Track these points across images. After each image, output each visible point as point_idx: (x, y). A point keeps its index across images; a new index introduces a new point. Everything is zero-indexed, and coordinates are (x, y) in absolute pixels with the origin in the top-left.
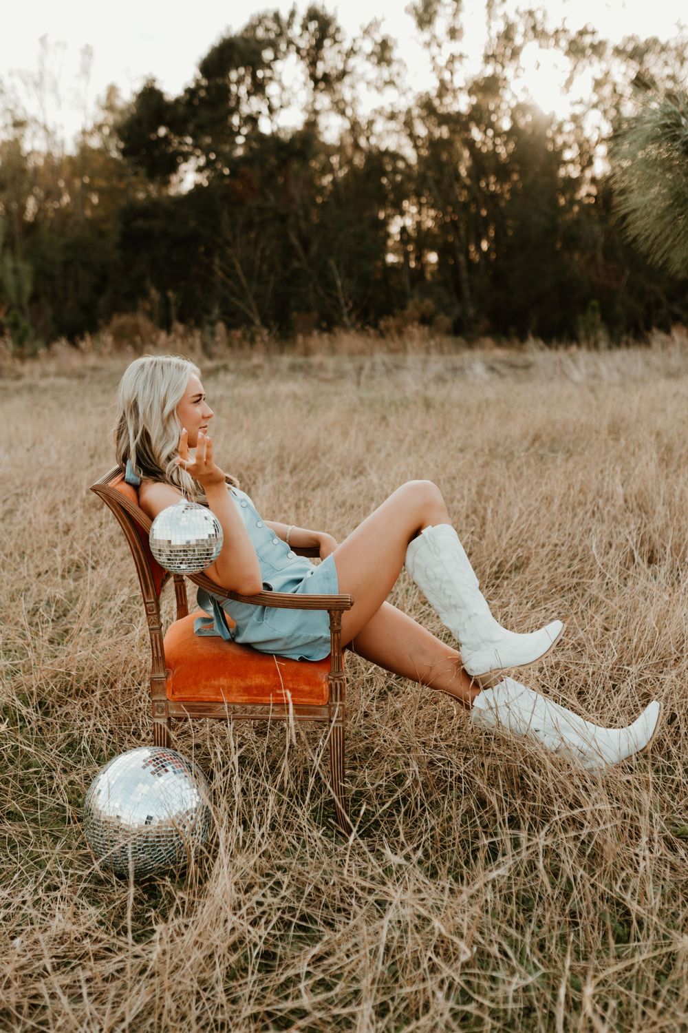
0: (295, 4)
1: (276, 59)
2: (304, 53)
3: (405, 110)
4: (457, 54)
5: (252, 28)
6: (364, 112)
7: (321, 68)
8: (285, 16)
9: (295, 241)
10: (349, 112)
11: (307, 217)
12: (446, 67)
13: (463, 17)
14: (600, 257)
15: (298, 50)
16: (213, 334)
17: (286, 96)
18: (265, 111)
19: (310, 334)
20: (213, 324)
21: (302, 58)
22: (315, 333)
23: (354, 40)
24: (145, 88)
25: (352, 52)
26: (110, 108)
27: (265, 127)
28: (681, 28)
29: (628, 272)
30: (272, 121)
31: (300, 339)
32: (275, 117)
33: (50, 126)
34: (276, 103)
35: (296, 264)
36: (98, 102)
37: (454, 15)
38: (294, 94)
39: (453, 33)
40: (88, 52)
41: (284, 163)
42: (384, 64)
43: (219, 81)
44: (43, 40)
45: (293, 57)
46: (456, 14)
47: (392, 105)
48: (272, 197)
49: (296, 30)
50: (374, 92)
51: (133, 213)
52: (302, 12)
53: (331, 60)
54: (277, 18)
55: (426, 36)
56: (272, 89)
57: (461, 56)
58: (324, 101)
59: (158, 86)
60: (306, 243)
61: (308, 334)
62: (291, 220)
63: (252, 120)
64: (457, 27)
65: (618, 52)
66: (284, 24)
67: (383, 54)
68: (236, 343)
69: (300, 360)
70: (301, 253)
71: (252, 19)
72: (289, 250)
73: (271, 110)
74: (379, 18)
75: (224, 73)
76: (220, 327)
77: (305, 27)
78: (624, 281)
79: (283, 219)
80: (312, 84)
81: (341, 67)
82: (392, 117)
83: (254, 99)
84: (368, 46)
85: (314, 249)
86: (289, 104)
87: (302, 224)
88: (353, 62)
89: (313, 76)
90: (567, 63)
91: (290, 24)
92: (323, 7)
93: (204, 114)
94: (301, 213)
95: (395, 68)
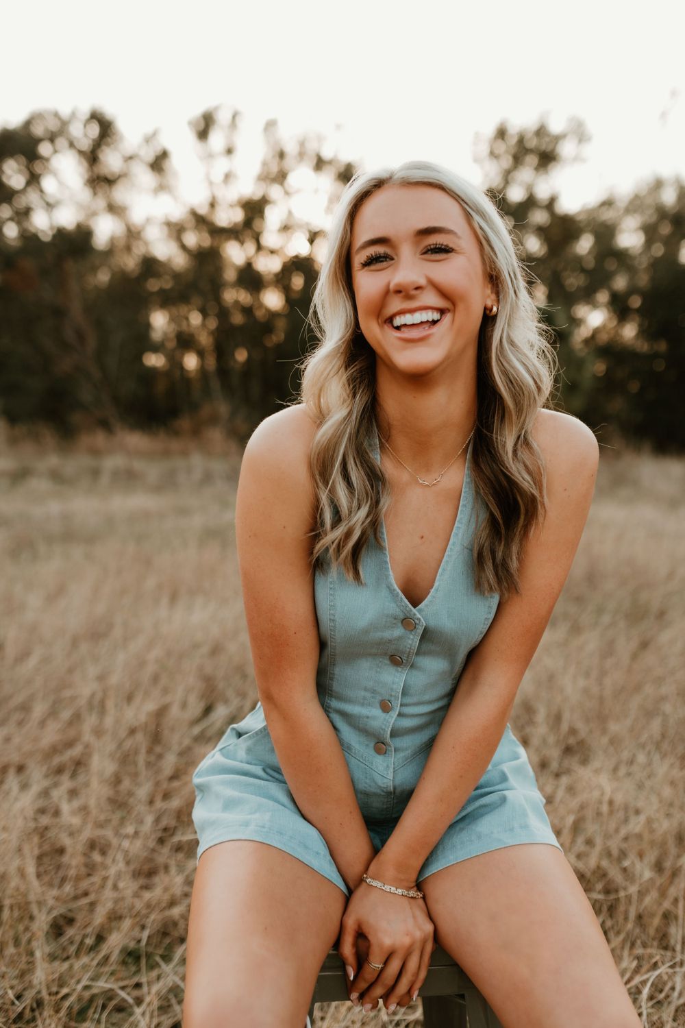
1: (54, 153)
3: (178, 220)
4: (231, 171)
5: (28, 124)
8: (65, 114)
25: (133, 157)
32: (52, 213)
42: (158, 174)
52: (83, 114)
66: (65, 122)
67: (159, 163)
77: (86, 127)
88: (132, 166)
91: (70, 123)
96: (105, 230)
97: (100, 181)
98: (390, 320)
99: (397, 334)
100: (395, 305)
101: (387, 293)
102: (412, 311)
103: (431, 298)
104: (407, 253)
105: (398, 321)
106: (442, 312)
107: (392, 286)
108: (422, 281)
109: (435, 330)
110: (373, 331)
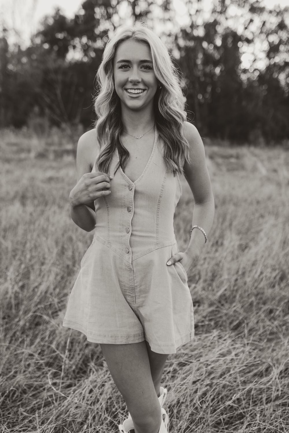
1: (118, 4)
3: (175, 33)
7: (138, 11)
12: (195, 14)
14: (260, 103)
18: (112, 28)
21: (130, 5)
25: (152, 3)
34: (117, 24)
38: (125, 21)
43: (90, 12)
56: (115, 18)
57: (201, 10)
63: (106, 32)
65: (271, 12)
67: (166, 6)
75: (92, 9)
78: (271, 115)
80: (134, 18)
81: (146, 9)
82: (170, 35)
83: (106, 22)
84: (160, 2)
88: (152, 7)
89: (134, 14)
90: (249, 16)
93: (83, 27)
97: (138, 17)
99: (128, 94)
101: (127, 81)
102: (135, 89)
103: (141, 86)
104: (136, 67)
106: (144, 90)
107: (129, 80)
108: (140, 80)
110: (119, 91)
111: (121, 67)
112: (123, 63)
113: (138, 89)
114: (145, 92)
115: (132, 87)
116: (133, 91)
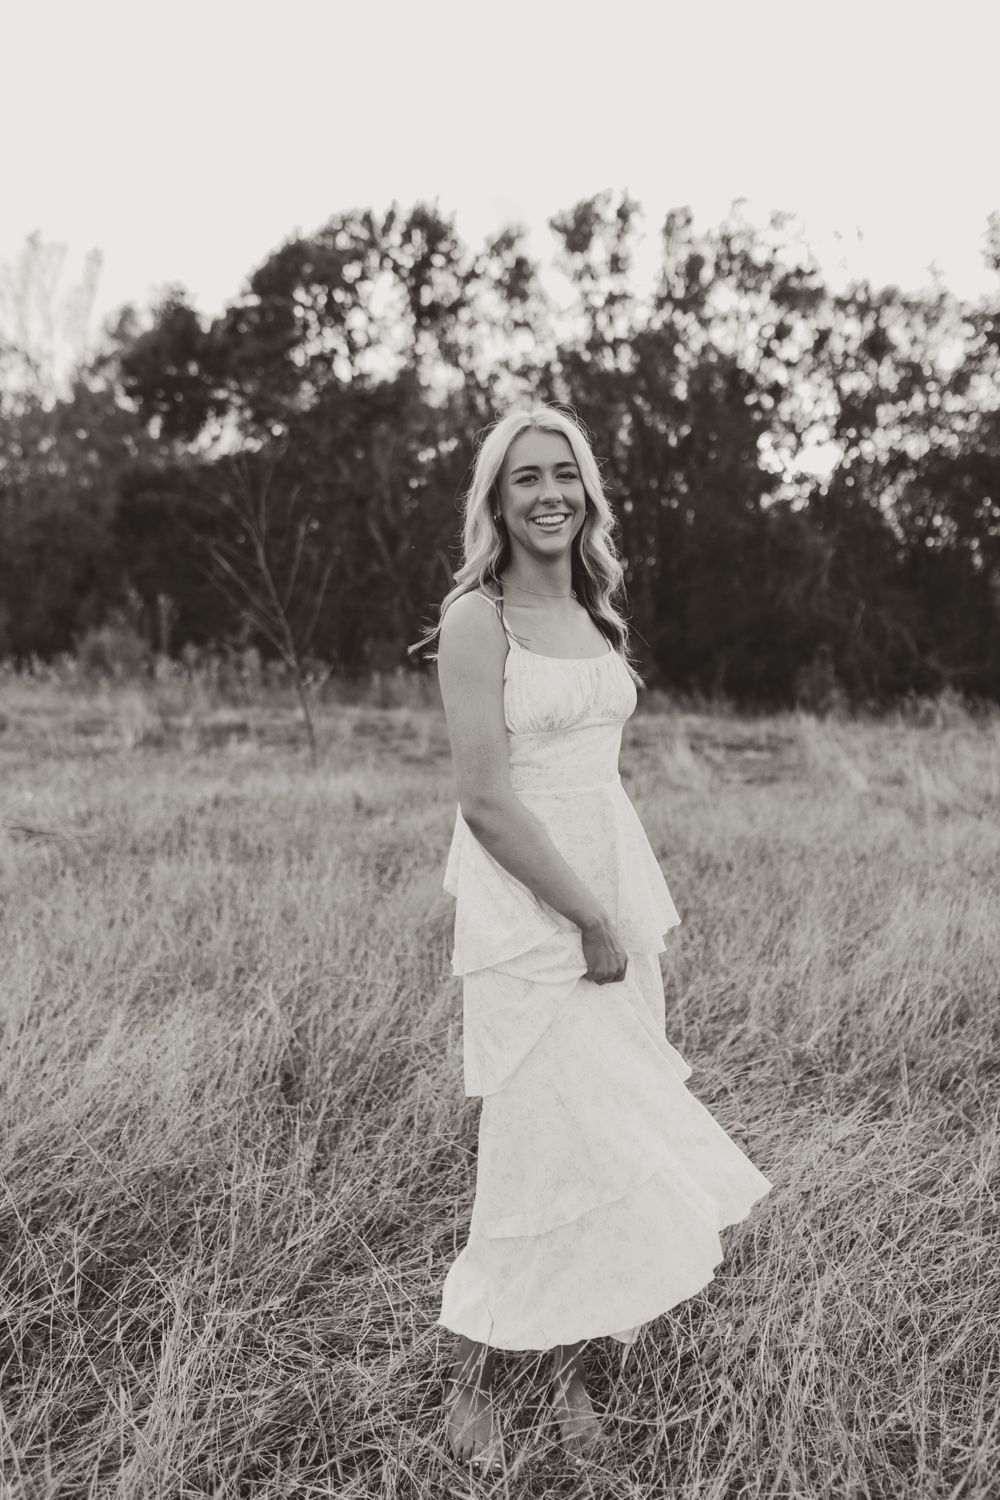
0: (394, 203)
1: (364, 277)
2: (405, 273)
3: (542, 365)
4: (617, 292)
5: (330, 233)
6: (484, 364)
7: (427, 296)
8: (379, 219)
9: (376, 535)
10: (463, 359)
11: (396, 504)
12: (603, 308)
13: (630, 240)
14: (825, 581)
15: (396, 268)
16: (239, 666)
17: (373, 331)
18: (344, 350)
19: (392, 672)
20: (239, 649)
21: (403, 280)
22: (400, 671)
23: (477, 259)
24: (169, 304)
25: (472, 275)
26: (120, 334)
27: (343, 371)
28: (935, 273)
29: (862, 606)
30: (352, 363)
31: (376, 678)
32: (358, 359)
33: (33, 356)
34: (360, 338)
35: (376, 568)
36: (106, 328)
37: (619, 236)
38: (386, 328)
39: (616, 264)
40: (95, 259)
41: (365, 422)
42: (517, 301)
43: (278, 301)
44: (33, 240)
45: (388, 277)
46: (621, 235)
47: (524, 355)
48: (346, 470)
49: (395, 237)
50: (499, 335)
51: (138, 482)
52: (404, 216)
53: (441, 287)
54: (367, 220)
55: (578, 261)
56: (356, 319)
57: (624, 297)
58: (428, 343)
59: (186, 302)
60: (392, 539)
61: (388, 671)
62: (373, 504)
63: (326, 359)
64: (621, 254)
65: (841, 304)
66: (378, 231)
67: (517, 282)
68: (276, 683)
69: (374, 715)
70: (384, 551)
71: (333, 220)
72: (367, 547)
73: (353, 349)
74: (514, 233)
75: (287, 293)
76: (252, 656)
77: (407, 237)
78: (858, 619)
79: (361, 502)
80: (412, 319)
81: (455, 294)
82: (524, 372)
83: (328, 332)
84: (495, 269)
85: (405, 546)
86: (378, 341)
87: (387, 510)
88: (472, 289)
89: (415, 304)
91: (386, 229)
92: (436, 212)
93: (252, 347)
94: (387, 495)
95: (532, 305)
96: (440, 381)
97: (428, 316)
98: (533, 519)
99: (540, 528)
100: (540, 510)
101: (536, 502)
102: (552, 515)
103: (563, 509)
104: (549, 477)
105: (541, 520)
106: (566, 516)
107: (540, 499)
108: (561, 498)
109: (563, 525)
111: (520, 481)
112: (525, 473)
113: (557, 514)
114: (570, 519)
115: (548, 512)
116: (549, 520)
